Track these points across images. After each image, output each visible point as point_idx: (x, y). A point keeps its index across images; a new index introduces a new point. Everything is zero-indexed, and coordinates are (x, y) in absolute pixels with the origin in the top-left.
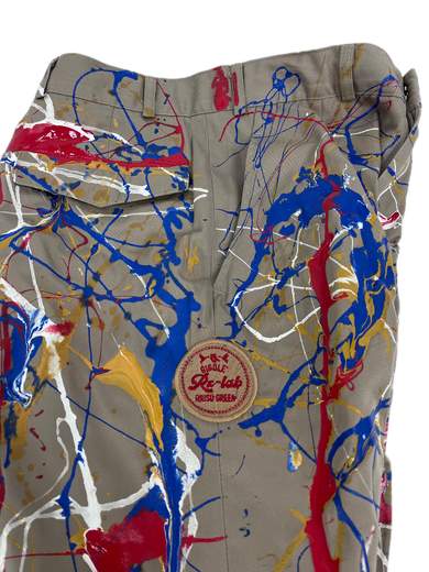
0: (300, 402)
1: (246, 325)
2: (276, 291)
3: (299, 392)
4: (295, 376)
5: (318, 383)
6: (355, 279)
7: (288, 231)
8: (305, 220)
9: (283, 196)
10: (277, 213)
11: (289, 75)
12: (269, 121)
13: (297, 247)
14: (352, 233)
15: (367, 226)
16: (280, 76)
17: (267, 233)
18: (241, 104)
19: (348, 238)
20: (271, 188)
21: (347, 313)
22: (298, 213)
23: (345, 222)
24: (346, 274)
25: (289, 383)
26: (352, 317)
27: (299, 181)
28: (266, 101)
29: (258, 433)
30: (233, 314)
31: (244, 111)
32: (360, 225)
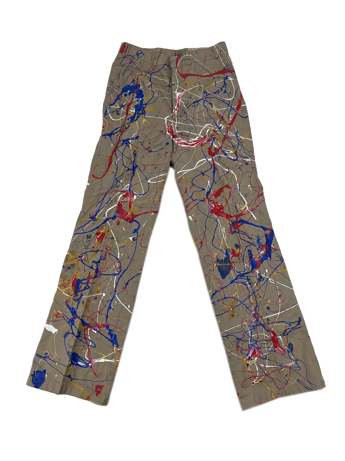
0: (116, 135)
1: (109, 114)
2: (118, 109)
3: (116, 133)
4: (116, 129)
5: (120, 132)
6: (134, 111)
7: (126, 95)
8: (130, 93)
9: (127, 85)
10: (125, 90)
11: (141, 53)
12: (131, 63)
13: (126, 100)
14: (138, 100)
15: (142, 100)
16: (139, 52)
17: (121, 94)
18: (126, 54)
19: (136, 101)
20: (125, 82)
21: (129, 118)
22: (129, 91)
23: (137, 97)
24: (132, 110)
25: (115, 130)
26: (130, 119)
27: (132, 82)
28: (133, 56)
29: (105, 138)
30: (107, 110)
31: (126, 56)
32: (141, 99)
